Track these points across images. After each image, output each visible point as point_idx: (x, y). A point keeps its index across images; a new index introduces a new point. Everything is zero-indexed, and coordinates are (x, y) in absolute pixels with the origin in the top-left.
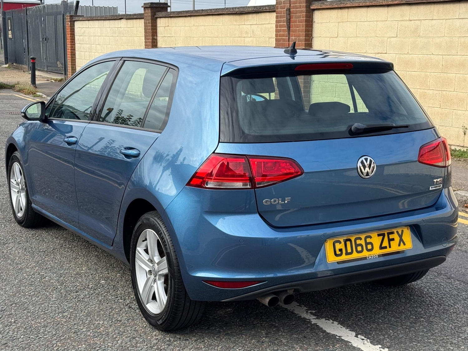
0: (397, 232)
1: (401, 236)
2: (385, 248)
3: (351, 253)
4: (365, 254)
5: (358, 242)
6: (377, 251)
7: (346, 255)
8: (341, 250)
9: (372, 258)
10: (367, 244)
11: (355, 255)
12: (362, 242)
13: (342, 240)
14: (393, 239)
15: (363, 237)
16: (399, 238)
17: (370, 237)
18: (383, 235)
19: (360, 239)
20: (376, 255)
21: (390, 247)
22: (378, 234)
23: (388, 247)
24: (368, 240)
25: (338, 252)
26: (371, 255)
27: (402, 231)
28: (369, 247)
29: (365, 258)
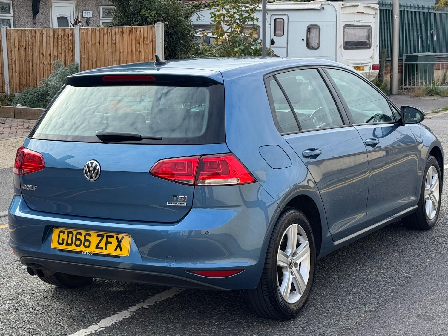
0: (117, 237)
1: (119, 242)
2: (102, 248)
3: (71, 245)
4: (82, 249)
5: (79, 236)
6: (93, 249)
7: (66, 245)
8: (63, 240)
9: (87, 254)
10: (85, 240)
11: (73, 248)
12: (82, 238)
13: (66, 231)
14: (111, 243)
15: (84, 233)
16: (117, 243)
17: (90, 235)
18: (103, 236)
19: (81, 234)
20: (91, 253)
21: (106, 249)
22: (97, 234)
23: (104, 248)
24: (88, 237)
25: (61, 241)
26: (86, 251)
27: (123, 238)
28: (87, 244)
29: (81, 253)
